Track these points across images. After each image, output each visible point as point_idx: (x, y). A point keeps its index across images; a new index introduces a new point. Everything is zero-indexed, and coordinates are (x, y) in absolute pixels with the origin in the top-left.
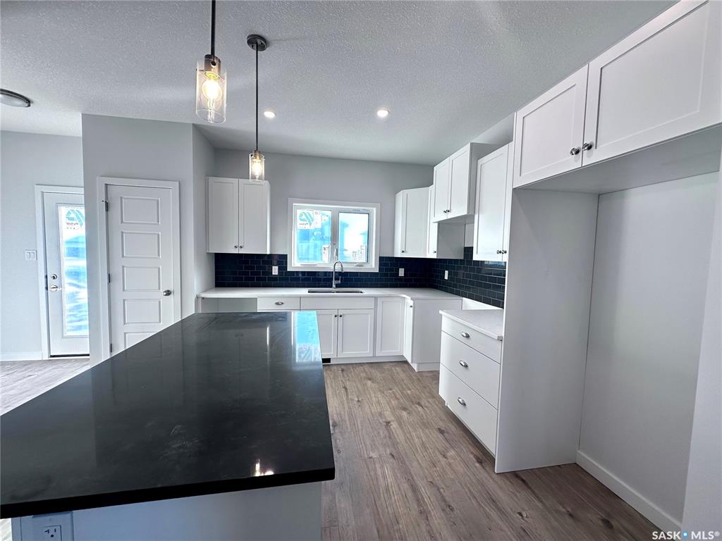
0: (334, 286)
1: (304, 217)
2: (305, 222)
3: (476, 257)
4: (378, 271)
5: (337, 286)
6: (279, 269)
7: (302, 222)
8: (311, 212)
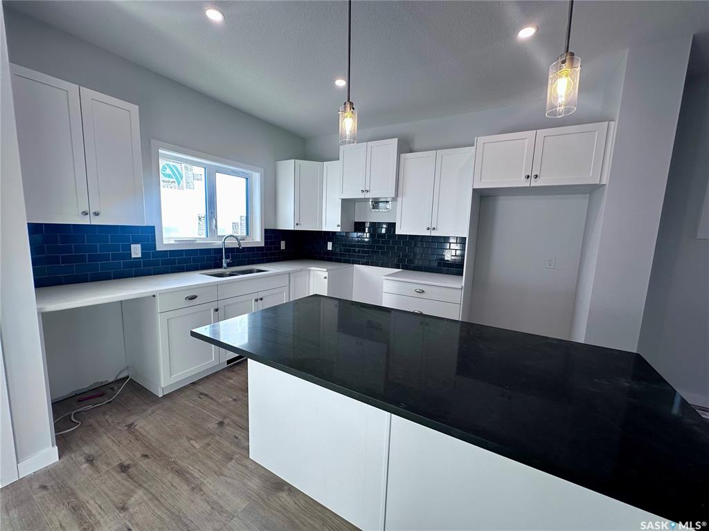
0: (224, 265)
1: (168, 171)
2: (171, 180)
3: (398, 232)
4: (263, 245)
5: (229, 265)
6: (142, 249)
7: (166, 179)
8: (178, 166)
